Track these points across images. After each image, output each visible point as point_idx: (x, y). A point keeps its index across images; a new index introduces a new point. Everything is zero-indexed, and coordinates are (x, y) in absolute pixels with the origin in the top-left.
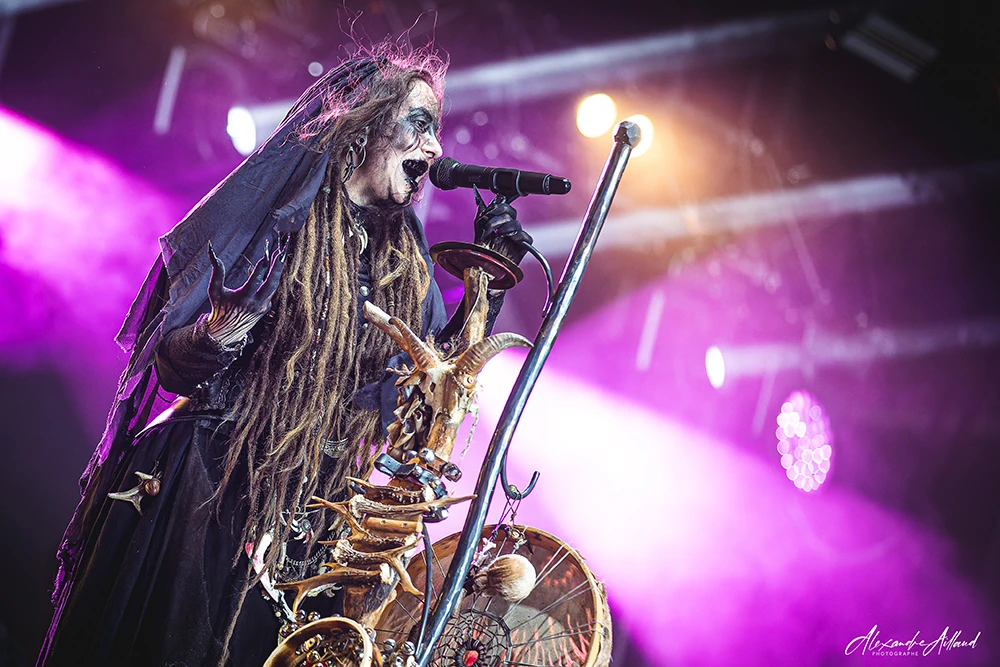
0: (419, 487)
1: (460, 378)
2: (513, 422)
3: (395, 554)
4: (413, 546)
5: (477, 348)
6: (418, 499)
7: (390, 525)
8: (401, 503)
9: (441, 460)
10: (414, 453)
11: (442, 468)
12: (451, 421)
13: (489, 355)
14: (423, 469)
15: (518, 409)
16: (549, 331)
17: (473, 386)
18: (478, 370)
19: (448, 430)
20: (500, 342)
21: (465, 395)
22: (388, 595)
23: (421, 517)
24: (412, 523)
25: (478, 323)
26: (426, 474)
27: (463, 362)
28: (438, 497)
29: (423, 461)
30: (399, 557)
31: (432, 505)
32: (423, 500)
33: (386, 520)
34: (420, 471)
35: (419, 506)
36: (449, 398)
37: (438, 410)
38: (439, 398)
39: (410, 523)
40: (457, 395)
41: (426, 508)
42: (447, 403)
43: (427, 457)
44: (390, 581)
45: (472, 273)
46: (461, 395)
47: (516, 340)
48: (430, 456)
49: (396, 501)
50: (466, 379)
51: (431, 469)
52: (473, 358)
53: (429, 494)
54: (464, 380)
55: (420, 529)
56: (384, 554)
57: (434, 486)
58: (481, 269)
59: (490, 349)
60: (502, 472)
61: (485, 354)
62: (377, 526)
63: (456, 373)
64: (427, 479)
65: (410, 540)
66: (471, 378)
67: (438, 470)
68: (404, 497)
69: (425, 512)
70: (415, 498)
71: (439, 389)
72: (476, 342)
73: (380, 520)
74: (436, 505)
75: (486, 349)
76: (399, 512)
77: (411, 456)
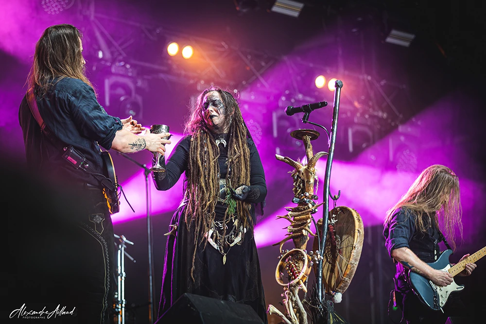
0: (307, 204)
1: (310, 169)
2: (329, 178)
3: (306, 226)
4: (310, 222)
5: (312, 159)
7: (302, 218)
9: (311, 195)
10: (302, 195)
11: (312, 197)
12: (311, 182)
15: (329, 173)
16: (332, 148)
17: (314, 170)
18: (314, 165)
19: (310, 185)
20: (318, 156)
21: (313, 174)
22: (307, 239)
23: (310, 213)
24: (308, 216)
25: (310, 151)
26: (308, 200)
27: (309, 164)
28: (313, 206)
29: (306, 197)
32: (309, 208)
33: (300, 217)
34: (305, 199)
35: (309, 210)
36: (308, 176)
37: (306, 180)
38: (305, 176)
42: (308, 178)
44: (306, 234)
45: (304, 137)
46: (311, 174)
47: (323, 153)
48: (307, 194)
49: (302, 211)
51: (308, 198)
52: (312, 162)
53: (310, 206)
54: (312, 169)
55: (311, 217)
56: (302, 227)
57: (311, 203)
58: (307, 136)
59: (316, 158)
60: (329, 193)
61: (315, 160)
62: (298, 219)
63: (308, 168)
64: (309, 201)
65: (309, 221)
66: (313, 169)
68: (304, 209)
69: (310, 211)
70: (307, 208)
71: (304, 174)
72: (312, 157)
73: (298, 217)
74: (313, 208)
76: (303, 213)
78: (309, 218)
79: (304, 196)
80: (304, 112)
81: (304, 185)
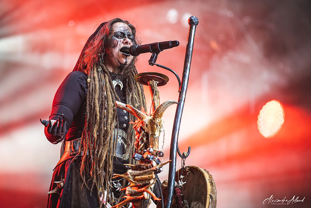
0: (150, 162)
1: (156, 120)
2: (177, 132)
3: (148, 188)
4: (153, 183)
5: (159, 108)
6: (151, 166)
7: (144, 178)
8: (145, 169)
9: (156, 151)
10: (146, 150)
11: (157, 153)
12: (156, 136)
13: (164, 110)
14: (150, 155)
15: (178, 126)
16: (182, 96)
17: (161, 122)
18: (161, 116)
19: (155, 140)
20: (167, 105)
21: (159, 126)
22: (148, 203)
23: (153, 172)
24: (151, 175)
25: (157, 99)
26: (152, 157)
27: (155, 114)
28: (158, 164)
29: (150, 152)
30: (149, 188)
31: (156, 167)
32: (153, 166)
33: (142, 177)
35: (152, 169)
36: (153, 128)
37: (150, 133)
38: (150, 129)
39: (150, 176)
40: (156, 126)
41: (155, 169)
42: (153, 130)
43: (151, 151)
44: (148, 198)
45: (151, 82)
46: (157, 126)
47: (172, 102)
48: (151, 150)
49: (143, 169)
50: (157, 120)
51: (152, 154)
52: (158, 112)
53: (154, 163)
54: (157, 121)
55: (154, 177)
56: (143, 189)
57: (155, 160)
58: (153, 80)
59: (164, 108)
60: (177, 150)
61: (162, 110)
62: (139, 179)
63: (154, 119)
64: (153, 158)
65: (152, 182)
66: (159, 120)
67: (155, 154)
68: (146, 167)
69: (154, 170)
70: (150, 166)
71: (149, 126)
72: (158, 106)
73: (139, 177)
74: (158, 167)
75: (162, 108)
76: (145, 173)
77: (145, 152)
78: (152, 178)
79: (148, 152)
80: (151, 52)
81: (147, 139)
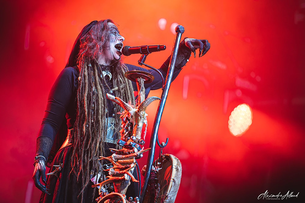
0: (132, 148)
3: (128, 170)
4: (133, 167)
5: (144, 103)
7: (125, 162)
8: (128, 154)
10: (129, 138)
11: (139, 141)
12: (139, 126)
13: (148, 104)
16: (165, 94)
17: (144, 114)
18: (145, 109)
19: (139, 129)
20: (151, 100)
22: (128, 184)
25: (143, 95)
26: (134, 144)
27: (140, 108)
28: (139, 151)
31: (137, 153)
35: (134, 154)
36: (137, 120)
37: (134, 124)
39: (131, 160)
40: (140, 118)
44: (128, 179)
45: (138, 79)
47: (155, 98)
48: (134, 138)
53: (136, 150)
54: (141, 113)
55: (135, 161)
57: (137, 147)
58: (141, 78)
60: (157, 140)
63: (138, 111)
70: (132, 152)
71: (134, 117)
73: (122, 161)
76: (127, 157)
78: (133, 162)
79: (131, 140)
80: (141, 54)
81: (132, 128)
